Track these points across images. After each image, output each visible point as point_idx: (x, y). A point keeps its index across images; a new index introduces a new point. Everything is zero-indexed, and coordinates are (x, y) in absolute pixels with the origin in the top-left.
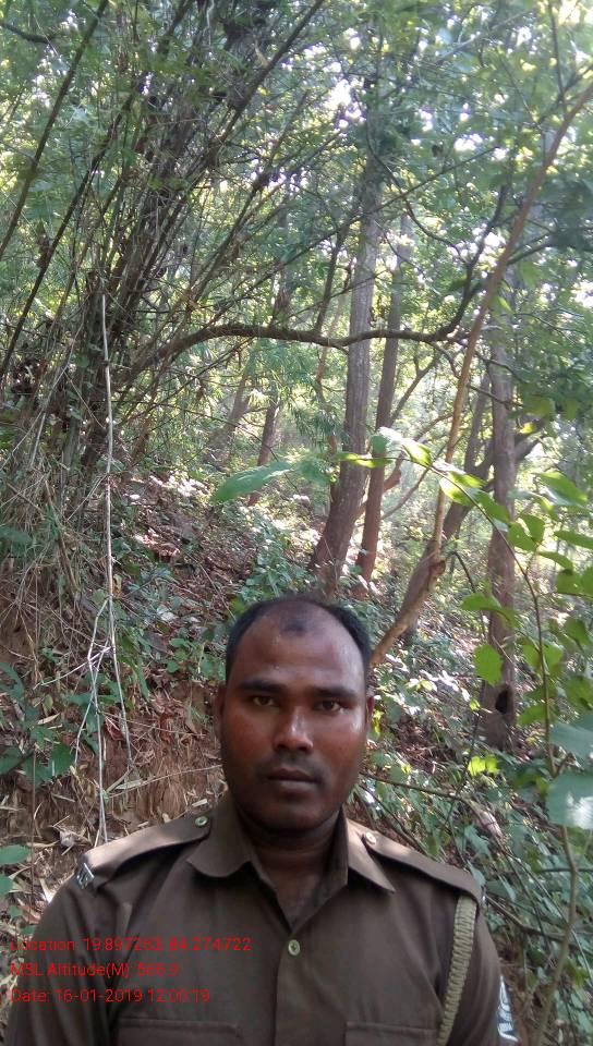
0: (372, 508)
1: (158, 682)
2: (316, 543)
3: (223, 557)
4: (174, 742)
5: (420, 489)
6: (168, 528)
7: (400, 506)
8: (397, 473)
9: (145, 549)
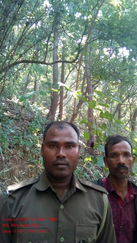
0: (61, 104)
1: (11, 147)
2: (48, 112)
3: (26, 117)
4: (16, 160)
5: (72, 99)
6: (12, 111)
7: (67, 103)
8: (66, 95)
9: (7, 116)
